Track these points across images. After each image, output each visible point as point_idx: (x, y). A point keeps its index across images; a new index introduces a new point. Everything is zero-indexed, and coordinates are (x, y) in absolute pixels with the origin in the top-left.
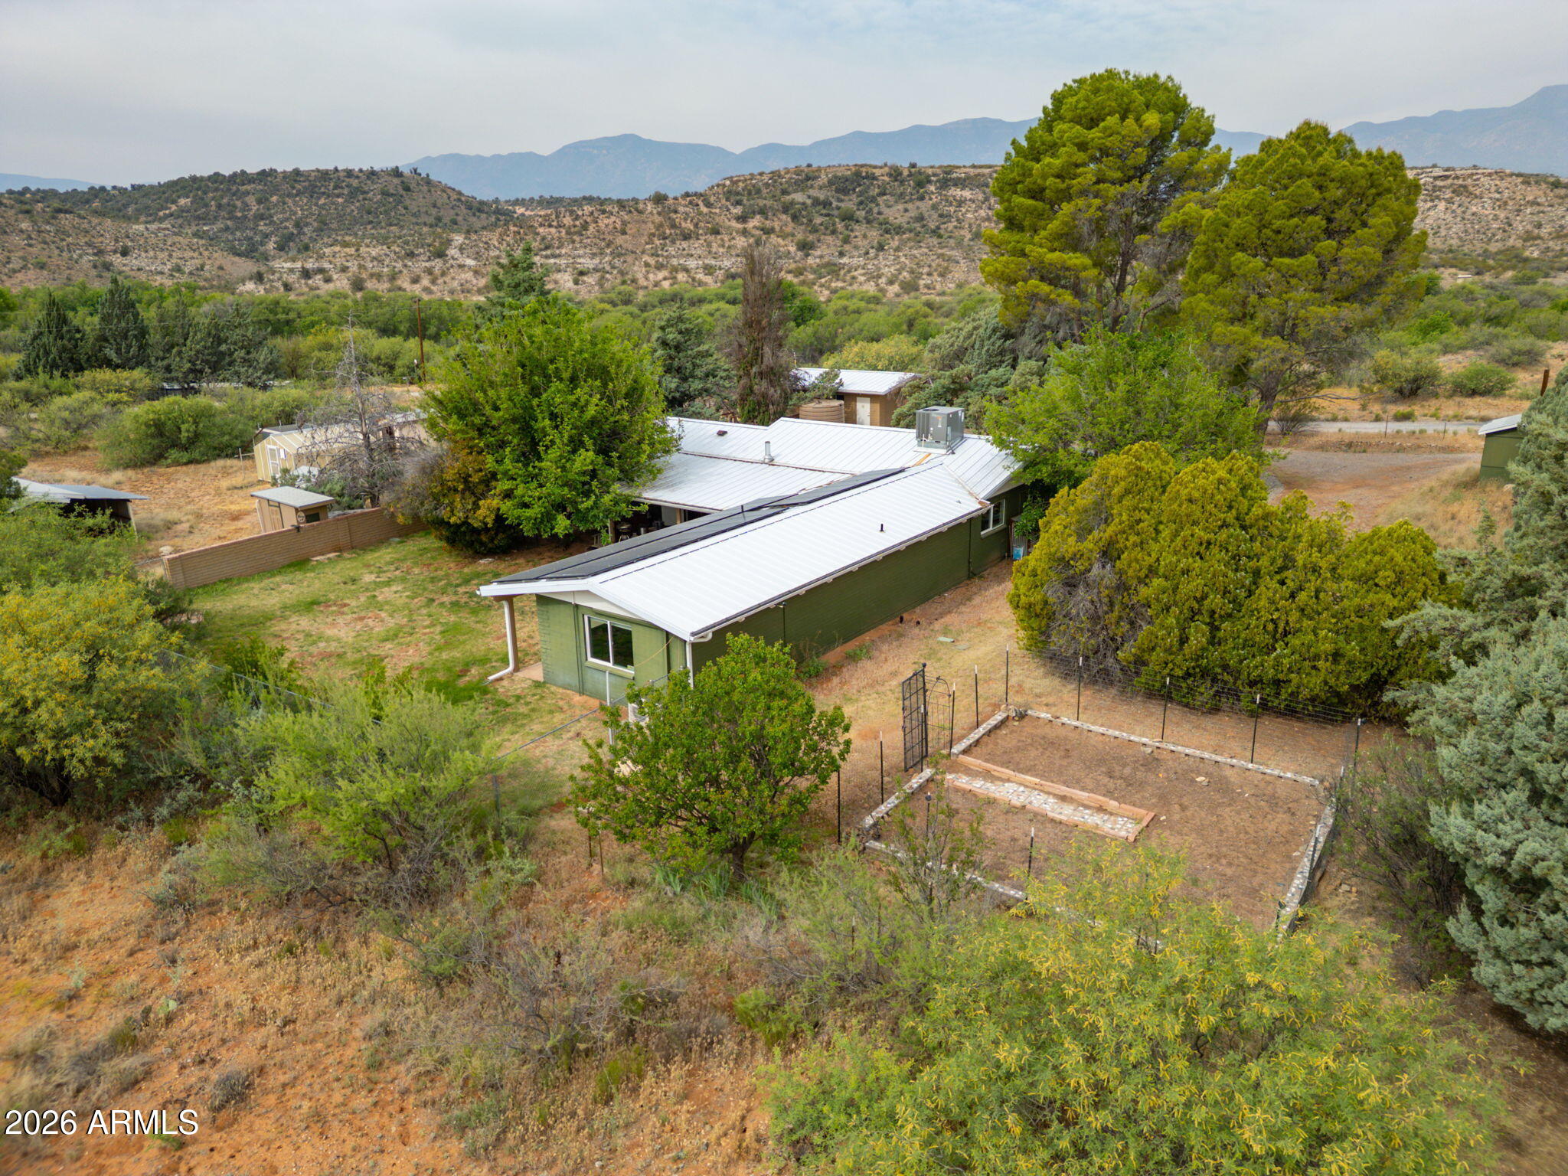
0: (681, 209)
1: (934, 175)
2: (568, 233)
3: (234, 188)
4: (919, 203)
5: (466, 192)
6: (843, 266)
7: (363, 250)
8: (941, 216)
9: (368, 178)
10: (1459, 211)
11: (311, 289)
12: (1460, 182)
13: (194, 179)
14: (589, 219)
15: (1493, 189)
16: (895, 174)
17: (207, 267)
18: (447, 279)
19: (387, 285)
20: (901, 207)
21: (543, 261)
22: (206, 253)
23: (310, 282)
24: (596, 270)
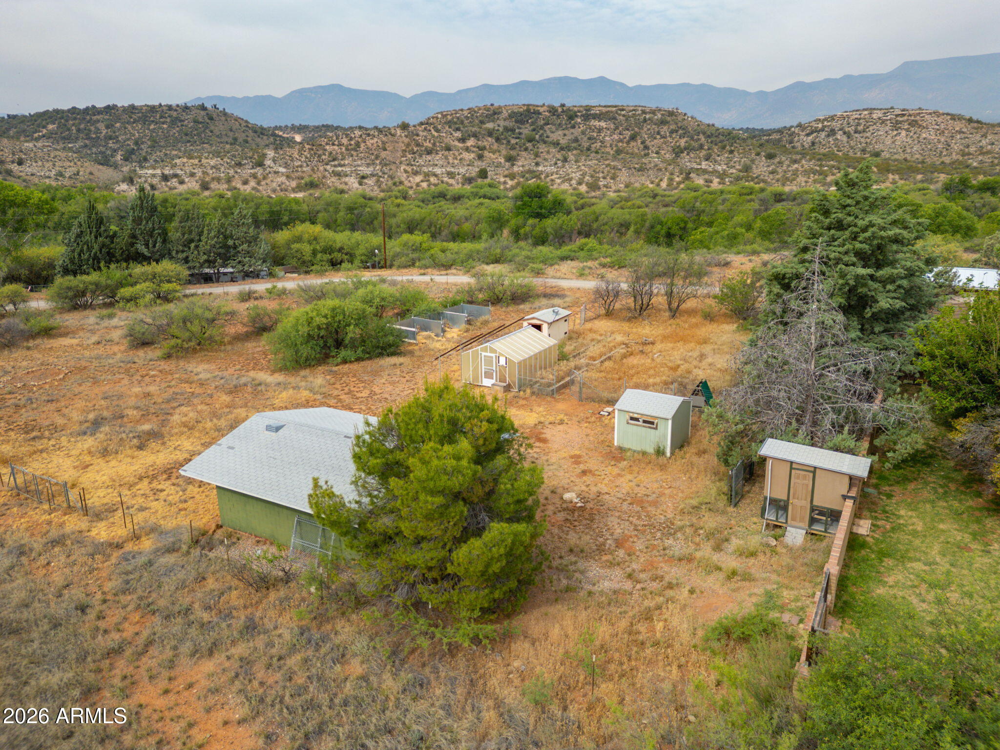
0: (421, 133)
1: (579, 111)
2: (347, 149)
3: (88, 117)
4: (572, 130)
5: (252, 121)
6: (542, 172)
7: (204, 161)
8: (589, 139)
9: (184, 111)
10: (915, 136)
11: (170, 189)
12: (913, 118)
13: (57, 111)
14: (360, 140)
15: (934, 123)
16: (553, 110)
17: (81, 173)
18: (268, 181)
19: (225, 186)
20: (560, 132)
21: (333, 169)
22: (79, 163)
23: (169, 183)
24: (373, 175)
